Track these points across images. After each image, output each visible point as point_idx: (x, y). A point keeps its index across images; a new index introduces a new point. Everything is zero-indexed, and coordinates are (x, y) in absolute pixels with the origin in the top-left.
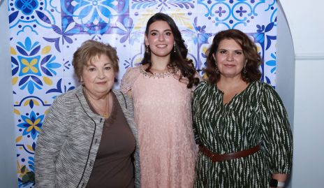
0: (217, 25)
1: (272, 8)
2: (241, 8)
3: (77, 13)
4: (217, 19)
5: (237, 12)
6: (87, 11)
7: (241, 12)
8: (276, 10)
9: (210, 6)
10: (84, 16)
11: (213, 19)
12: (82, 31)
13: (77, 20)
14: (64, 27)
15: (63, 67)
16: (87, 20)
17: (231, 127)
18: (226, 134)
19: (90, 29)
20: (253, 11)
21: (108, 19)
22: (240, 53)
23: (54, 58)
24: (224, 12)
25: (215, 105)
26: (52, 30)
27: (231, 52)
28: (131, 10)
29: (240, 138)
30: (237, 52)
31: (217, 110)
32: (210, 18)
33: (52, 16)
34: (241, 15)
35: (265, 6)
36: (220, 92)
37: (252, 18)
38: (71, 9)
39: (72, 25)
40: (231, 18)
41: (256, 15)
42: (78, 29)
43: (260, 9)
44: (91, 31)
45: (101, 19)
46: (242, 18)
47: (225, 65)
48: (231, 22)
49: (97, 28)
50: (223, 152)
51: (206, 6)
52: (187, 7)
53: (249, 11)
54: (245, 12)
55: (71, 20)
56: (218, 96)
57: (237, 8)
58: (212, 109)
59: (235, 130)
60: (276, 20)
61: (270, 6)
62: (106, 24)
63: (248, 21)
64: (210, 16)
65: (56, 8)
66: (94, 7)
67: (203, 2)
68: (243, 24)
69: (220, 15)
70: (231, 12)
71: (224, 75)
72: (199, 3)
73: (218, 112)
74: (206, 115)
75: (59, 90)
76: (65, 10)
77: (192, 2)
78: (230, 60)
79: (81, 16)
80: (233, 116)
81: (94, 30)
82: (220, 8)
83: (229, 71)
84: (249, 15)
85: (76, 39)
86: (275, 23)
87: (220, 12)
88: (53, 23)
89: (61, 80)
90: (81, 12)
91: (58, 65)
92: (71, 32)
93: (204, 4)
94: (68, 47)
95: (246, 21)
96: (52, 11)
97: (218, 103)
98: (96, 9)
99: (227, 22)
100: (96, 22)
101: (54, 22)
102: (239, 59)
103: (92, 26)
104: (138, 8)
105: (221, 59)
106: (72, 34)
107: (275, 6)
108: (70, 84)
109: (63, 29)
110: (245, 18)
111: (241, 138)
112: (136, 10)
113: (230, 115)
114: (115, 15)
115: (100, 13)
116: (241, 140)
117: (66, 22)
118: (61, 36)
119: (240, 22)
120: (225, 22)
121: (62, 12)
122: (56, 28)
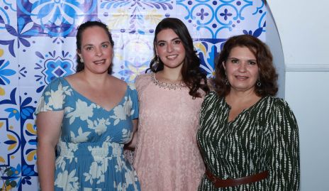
0: (198, 29)
1: (261, 12)
2: (226, 11)
3: (36, 11)
4: (198, 22)
5: (222, 15)
6: (47, 9)
7: (225, 15)
8: (265, 13)
9: (190, 7)
10: (43, 16)
11: (194, 22)
12: (42, 33)
13: (35, 20)
14: (21, 27)
15: (18, 74)
16: (48, 20)
17: (234, 148)
18: (228, 155)
19: (51, 31)
20: (239, 15)
21: (72, 19)
22: (255, 63)
23: (8, 63)
24: (207, 14)
25: (219, 121)
26: (5, 30)
27: (243, 62)
28: (99, 9)
29: (244, 161)
30: (251, 62)
31: (221, 127)
32: (190, 21)
33: (6, 14)
34: (226, 19)
35: (253, 9)
36: (228, 106)
37: (238, 22)
38: (28, 6)
39: (29, 26)
40: (214, 21)
41: (243, 19)
42: (37, 30)
43: (247, 12)
44: (53, 33)
45: (64, 20)
46: (227, 22)
47: (236, 77)
48: (214, 26)
49: (59, 29)
50: (226, 177)
51: (186, 8)
52: (165, 8)
53: (234, 14)
54: (230, 15)
55: (28, 19)
56: (224, 111)
57: (222, 10)
58: (215, 125)
59: (239, 152)
60: (264, 25)
61: (258, 9)
62: (70, 25)
63: (234, 26)
64: (190, 18)
65: (10, 5)
66: (56, 5)
67: (183, 3)
68: (227, 29)
69: (202, 18)
70: (215, 15)
71: (235, 88)
72: (178, 3)
73: (221, 130)
74: (208, 133)
75: (13, 101)
76: (21, 8)
77: (169, 2)
78: (242, 71)
79: (41, 16)
80: (236, 136)
81: (56, 31)
82: (202, 10)
83: (241, 84)
84: (235, 19)
85: (34, 42)
86: (264, 29)
87: (202, 15)
88: (6, 23)
89: (15, 89)
90: (41, 11)
91: (12, 72)
92: (28, 34)
93: (183, 5)
94: (24, 51)
95: (231, 26)
96: (6, 8)
97: (223, 119)
98: (58, 7)
99: (210, 26)
100: (58, 23)
101: (9, 21)
102: (253, 70)
103: (53, 28)
104: (108, 8)
105: (232, 69)
106: (30, 36)
107: (264, 9)
108: (26, 94)
109: (18, 30)
110: (230, 22)
111: (246, 160)
112: (105, 10)
113: (233, 134)
114: (82, 15)
115: (63, 12)
116: (246, 163)
117: (22, 21)
118: (16, 38)
119: (225, 26)
120: (207, 26)
121: (18, 10)
122: (10, 29)
